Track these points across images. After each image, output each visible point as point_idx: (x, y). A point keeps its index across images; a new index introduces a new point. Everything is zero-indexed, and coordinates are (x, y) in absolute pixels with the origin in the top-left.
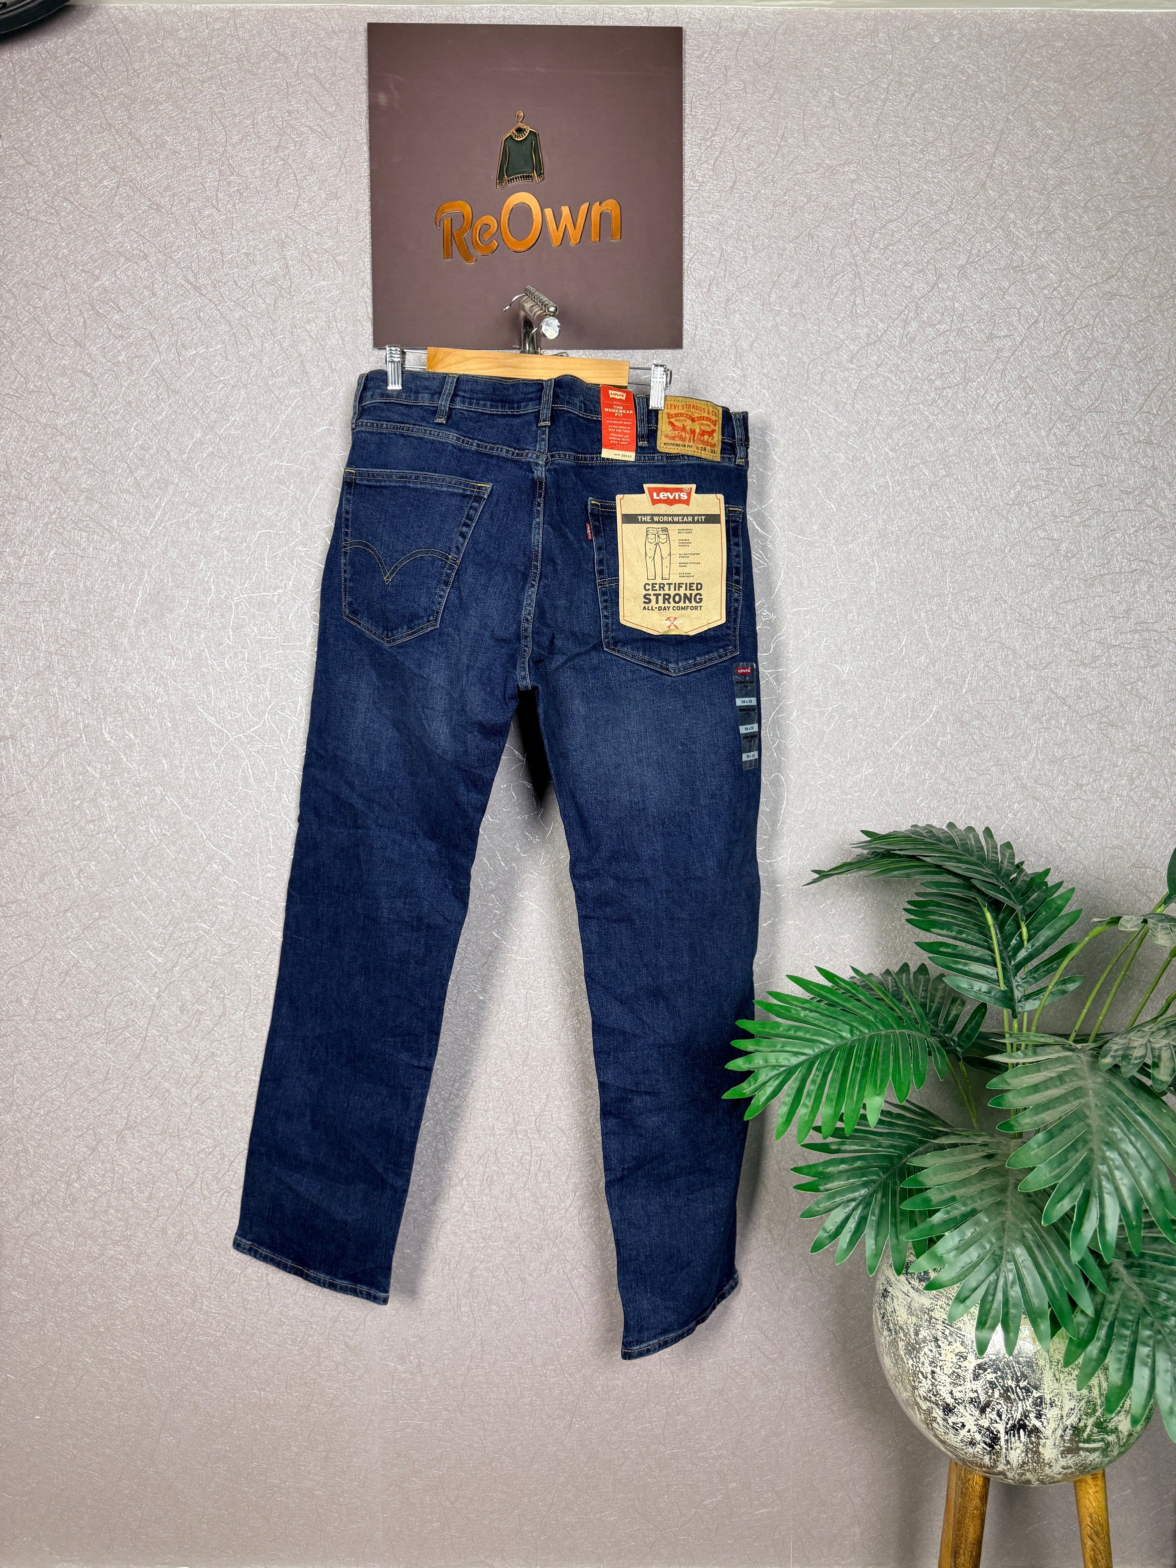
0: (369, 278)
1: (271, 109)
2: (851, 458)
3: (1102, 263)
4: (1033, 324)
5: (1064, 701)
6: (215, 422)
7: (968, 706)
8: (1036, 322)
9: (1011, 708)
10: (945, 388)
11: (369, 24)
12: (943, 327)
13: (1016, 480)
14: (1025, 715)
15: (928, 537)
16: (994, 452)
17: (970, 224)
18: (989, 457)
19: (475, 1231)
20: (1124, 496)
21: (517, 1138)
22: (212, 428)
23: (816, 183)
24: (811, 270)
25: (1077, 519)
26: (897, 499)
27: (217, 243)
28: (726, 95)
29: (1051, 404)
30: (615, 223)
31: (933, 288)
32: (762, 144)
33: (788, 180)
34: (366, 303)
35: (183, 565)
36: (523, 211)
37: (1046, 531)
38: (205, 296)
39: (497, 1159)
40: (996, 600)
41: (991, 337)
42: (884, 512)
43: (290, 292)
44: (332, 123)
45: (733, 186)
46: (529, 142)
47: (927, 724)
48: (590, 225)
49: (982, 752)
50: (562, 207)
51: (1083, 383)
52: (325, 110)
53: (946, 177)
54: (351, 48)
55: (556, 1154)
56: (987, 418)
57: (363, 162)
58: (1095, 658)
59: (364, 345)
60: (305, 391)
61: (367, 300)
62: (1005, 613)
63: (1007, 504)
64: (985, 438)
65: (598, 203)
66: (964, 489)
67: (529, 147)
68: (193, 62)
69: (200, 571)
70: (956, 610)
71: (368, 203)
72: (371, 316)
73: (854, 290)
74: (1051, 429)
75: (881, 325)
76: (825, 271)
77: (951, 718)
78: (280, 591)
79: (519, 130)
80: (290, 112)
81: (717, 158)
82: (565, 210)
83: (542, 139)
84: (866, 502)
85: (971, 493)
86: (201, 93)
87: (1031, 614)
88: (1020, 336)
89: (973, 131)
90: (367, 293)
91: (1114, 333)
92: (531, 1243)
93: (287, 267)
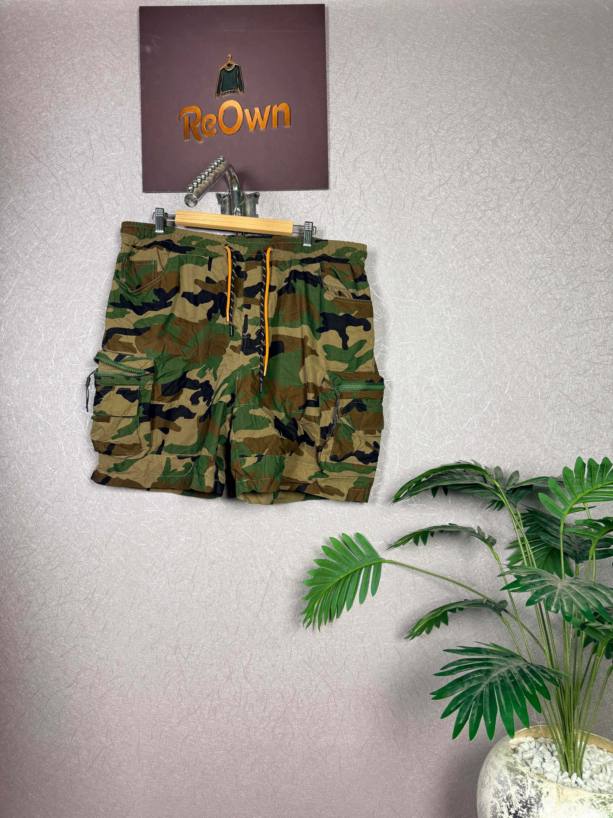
0: (140, 151)
1: (83, 55)
2: (431, 252)
3: (577, 137)
4: (538, 172)
5: (568, 398)
6: (47, 236)
7: (509, 401)
8: (540, 171)
9: (535, 402)
10: (487, 211)
11: (140, 7)
12: (483, 175)
13: (532, 264)
14: (545, 406)
15: (480, 299)
16: (518, 247)
17: (498, 116)
18: (515, 251)
19: (205, 744)
20: (598, 272)
21: (232, 682)
22: (44, 240)
23: (405, 93)
24: (404, 143)
25: (571, 287)
26: (460, 277)
27: (50, 132)
28: (351, 44)
29: (551, 219)
30: (287, 116)
31: (478, 152)
32: (373, 71)
33: (389, 92)
34: (138, 165)
35: (25, 321)
36: (233, 111)
37: (552, 294)
38: (41, 162)
39: (219, 696)
40: (523, 336)
41: (513, 180)
42: (452, 284)
43: (93, 159)
44: (119, 63)
45: (356, 96)
46: (234, 71)
47: (484, 413)
48: (272, 118)
49: (519, 429)
50: (255, 108)
51: (570, 206)
52: (114, 56)
53: (482, 89)
54: (131, 20)
55: (257, 692)
56: (513, 228)
57: (137, 85)
58: (586, 371)
59: (137, 189)
60: (101, 217)
61: (139, 163)
62: (529, 344)
63: (527, 278)
64: (513, 240)
65: (276, 105)
66: (501, 270)
67: (235, 74)
68: (37, 30)
69: (35, 325)
70: (499, 342)
71: (139, 108)
72: (141, 173)
73: (430, 154)
74: (552, 234)
75: (447, 175)
76: (413, 143)
77: (499, 409)
78: (83, 336)
79: (229, 65)
80: (94, 57)
81: (347, 79)
82: (257, 110)
83: (243, 70)
84: (441, 279)
85: (505, 272)
86: (42, 46)
87: (545, 345)
88: (530, 179)
89: (498, 63)
90: (139, 159)
91: (587, 178)
92: (242, 751)
93: (91, 145)
